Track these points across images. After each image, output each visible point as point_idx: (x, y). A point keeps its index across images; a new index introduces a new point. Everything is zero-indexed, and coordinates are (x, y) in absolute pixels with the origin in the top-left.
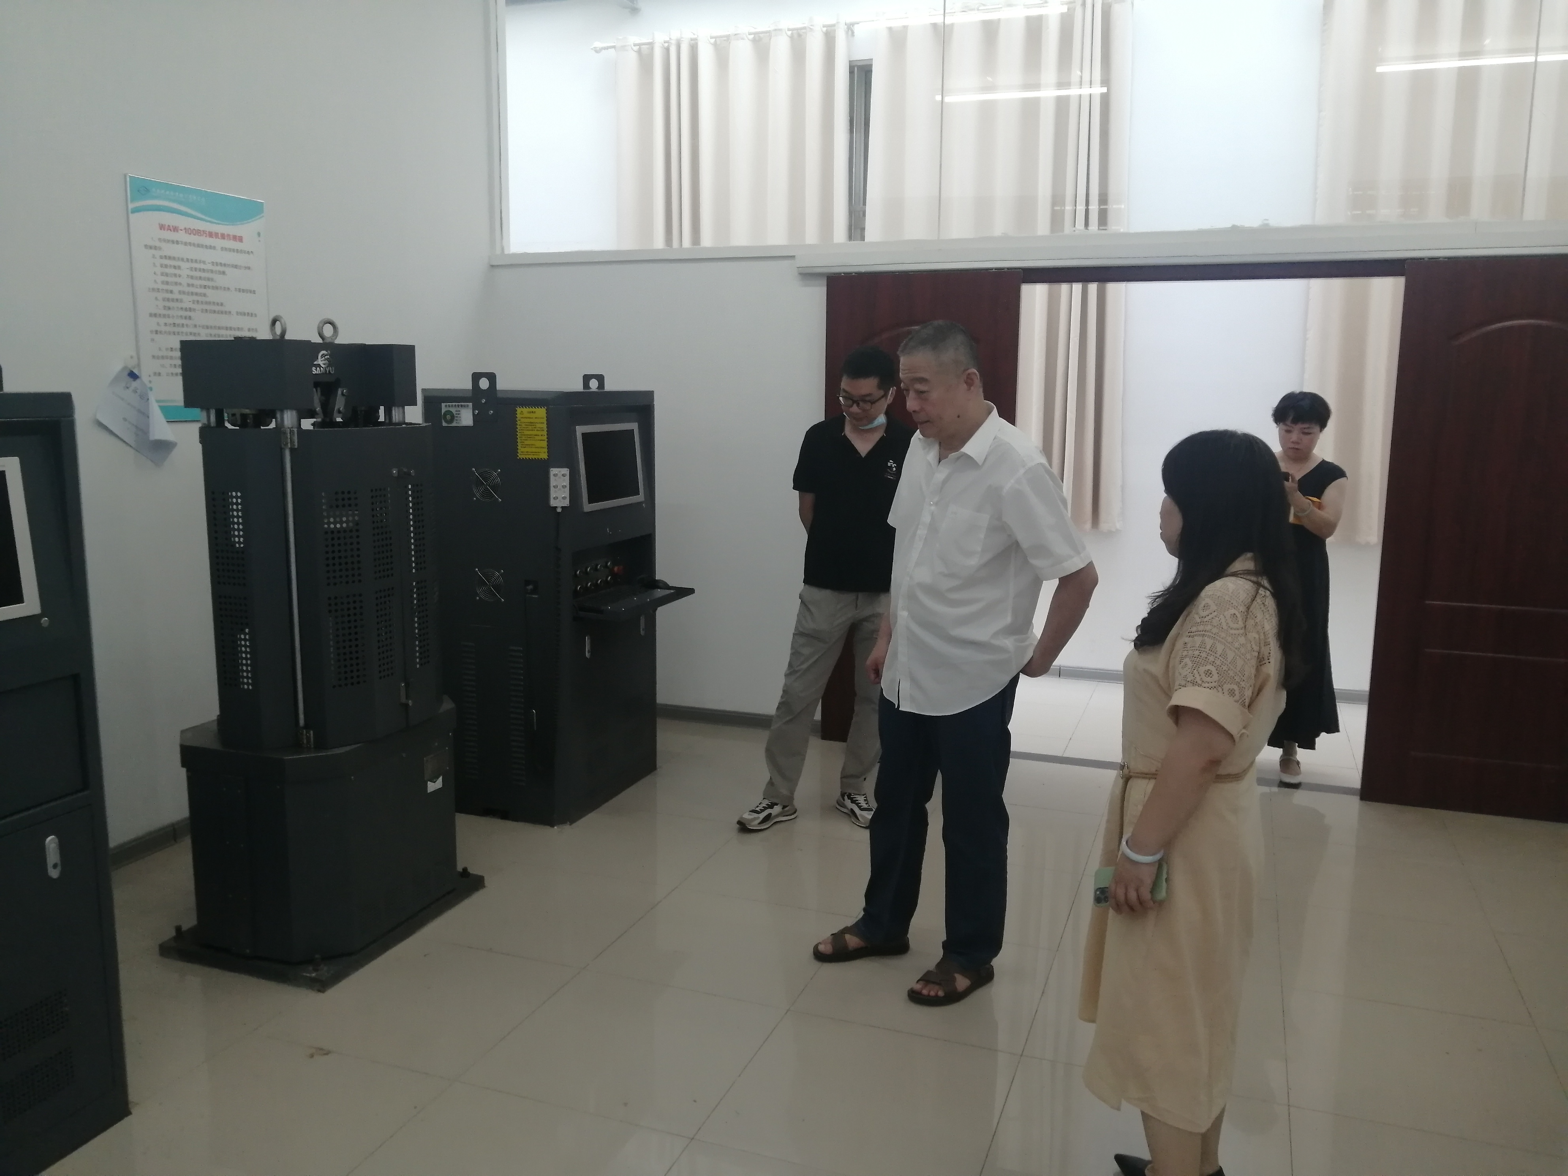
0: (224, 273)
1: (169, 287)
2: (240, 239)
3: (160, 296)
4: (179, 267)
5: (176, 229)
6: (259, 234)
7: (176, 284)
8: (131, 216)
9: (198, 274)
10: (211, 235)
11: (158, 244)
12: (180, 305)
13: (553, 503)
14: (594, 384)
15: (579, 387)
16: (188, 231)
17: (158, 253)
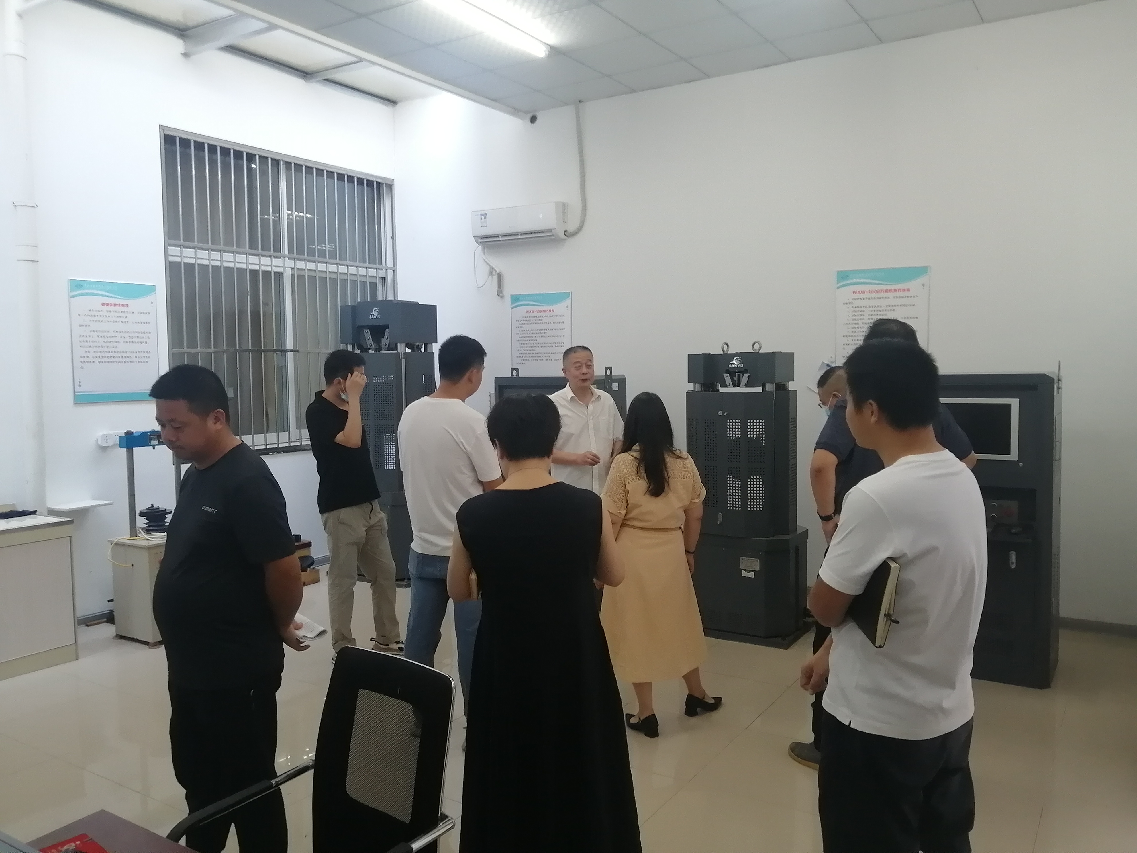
0: (894, 310)
1: (857, 322)
2: (908, 290)
3: (850, 326)
4: (864, 311)
5: (863, 292)
6: (923, 285)
7: (861, 319)
8: (837, 290)
10: (886, 291)
11: (851, 301)
16: (871, 292)
17: (851, 306)
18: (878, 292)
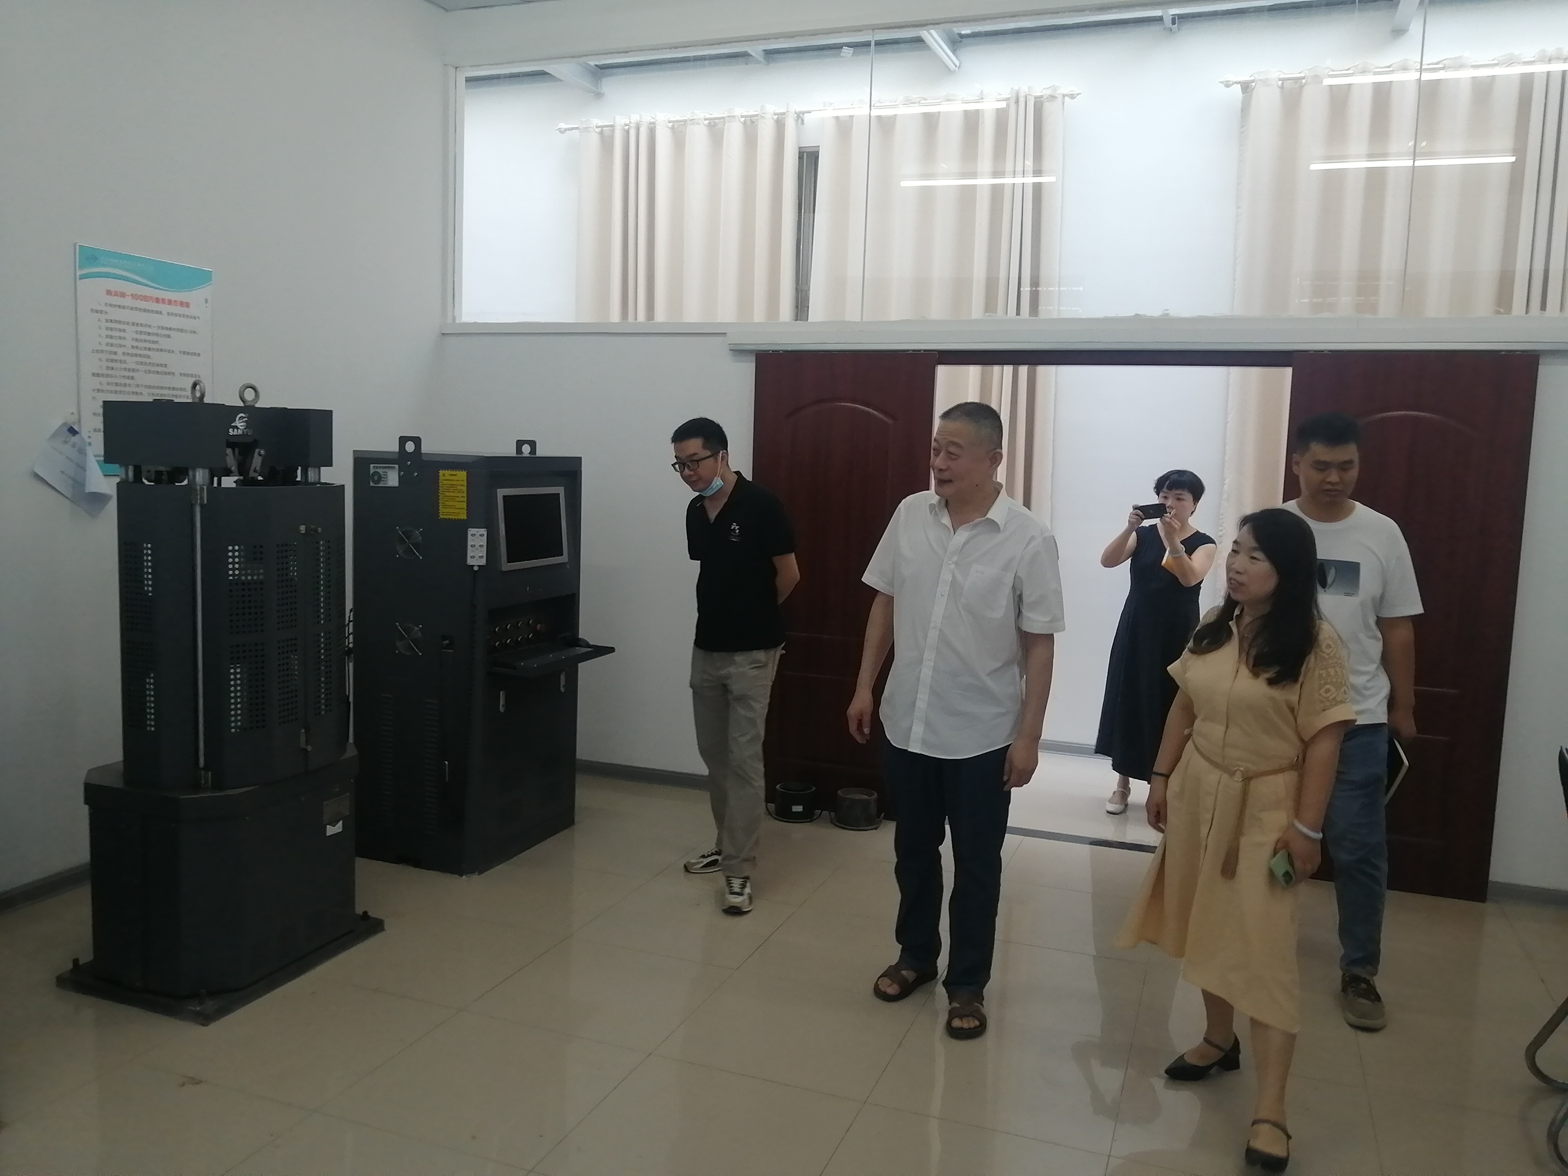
0: (169, 336)
1: (114, 349)
2: (187, 305)
3: (104, 356)
4: (124, 331)
5: (123, 295)
6: (206, 301)
7: (121, 346)
8: (78, 282)
9: (143, 337)
10: (157, 300)
11: (104, 308)
12: (124, 366)
13: (470, 562)
14: (526, 449)
15: (511, 451)
16: (135, 297)
17: (103, 317)
18: (145, 298)
